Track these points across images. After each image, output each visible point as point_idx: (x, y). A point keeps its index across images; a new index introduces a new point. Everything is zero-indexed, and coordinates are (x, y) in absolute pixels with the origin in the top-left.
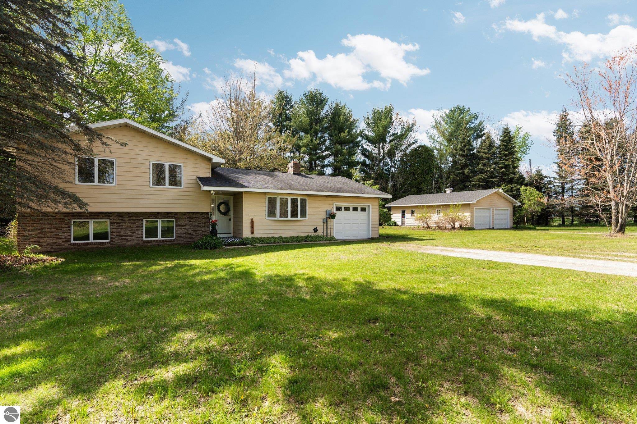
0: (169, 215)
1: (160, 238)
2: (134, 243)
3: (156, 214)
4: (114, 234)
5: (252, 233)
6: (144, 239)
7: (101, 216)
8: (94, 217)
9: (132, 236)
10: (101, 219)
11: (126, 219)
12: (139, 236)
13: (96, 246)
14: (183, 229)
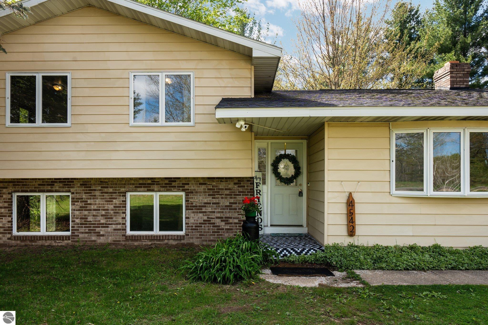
0: (174, 184)
1: (156, 231)
2: (110, 239)
3: (149, 182)
4: (78, 221)
5: (351, 232)
6: (129, 232)
7: (57, 186)
8: (46, 188)
9: (106, 226)
10: (56, 191)
11: (97, 193)
12: (119, 227)
13: (47, 243)
14: (201, 215)
